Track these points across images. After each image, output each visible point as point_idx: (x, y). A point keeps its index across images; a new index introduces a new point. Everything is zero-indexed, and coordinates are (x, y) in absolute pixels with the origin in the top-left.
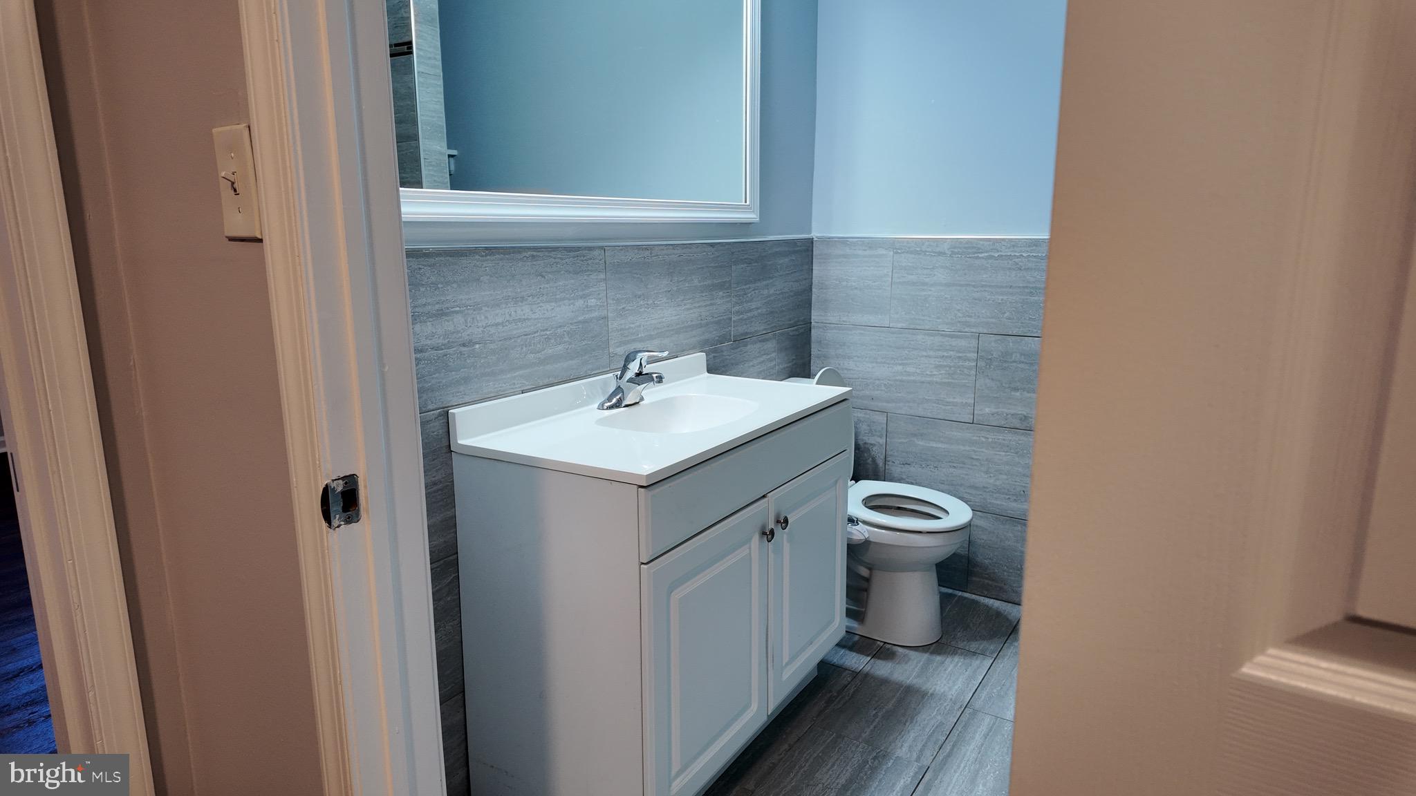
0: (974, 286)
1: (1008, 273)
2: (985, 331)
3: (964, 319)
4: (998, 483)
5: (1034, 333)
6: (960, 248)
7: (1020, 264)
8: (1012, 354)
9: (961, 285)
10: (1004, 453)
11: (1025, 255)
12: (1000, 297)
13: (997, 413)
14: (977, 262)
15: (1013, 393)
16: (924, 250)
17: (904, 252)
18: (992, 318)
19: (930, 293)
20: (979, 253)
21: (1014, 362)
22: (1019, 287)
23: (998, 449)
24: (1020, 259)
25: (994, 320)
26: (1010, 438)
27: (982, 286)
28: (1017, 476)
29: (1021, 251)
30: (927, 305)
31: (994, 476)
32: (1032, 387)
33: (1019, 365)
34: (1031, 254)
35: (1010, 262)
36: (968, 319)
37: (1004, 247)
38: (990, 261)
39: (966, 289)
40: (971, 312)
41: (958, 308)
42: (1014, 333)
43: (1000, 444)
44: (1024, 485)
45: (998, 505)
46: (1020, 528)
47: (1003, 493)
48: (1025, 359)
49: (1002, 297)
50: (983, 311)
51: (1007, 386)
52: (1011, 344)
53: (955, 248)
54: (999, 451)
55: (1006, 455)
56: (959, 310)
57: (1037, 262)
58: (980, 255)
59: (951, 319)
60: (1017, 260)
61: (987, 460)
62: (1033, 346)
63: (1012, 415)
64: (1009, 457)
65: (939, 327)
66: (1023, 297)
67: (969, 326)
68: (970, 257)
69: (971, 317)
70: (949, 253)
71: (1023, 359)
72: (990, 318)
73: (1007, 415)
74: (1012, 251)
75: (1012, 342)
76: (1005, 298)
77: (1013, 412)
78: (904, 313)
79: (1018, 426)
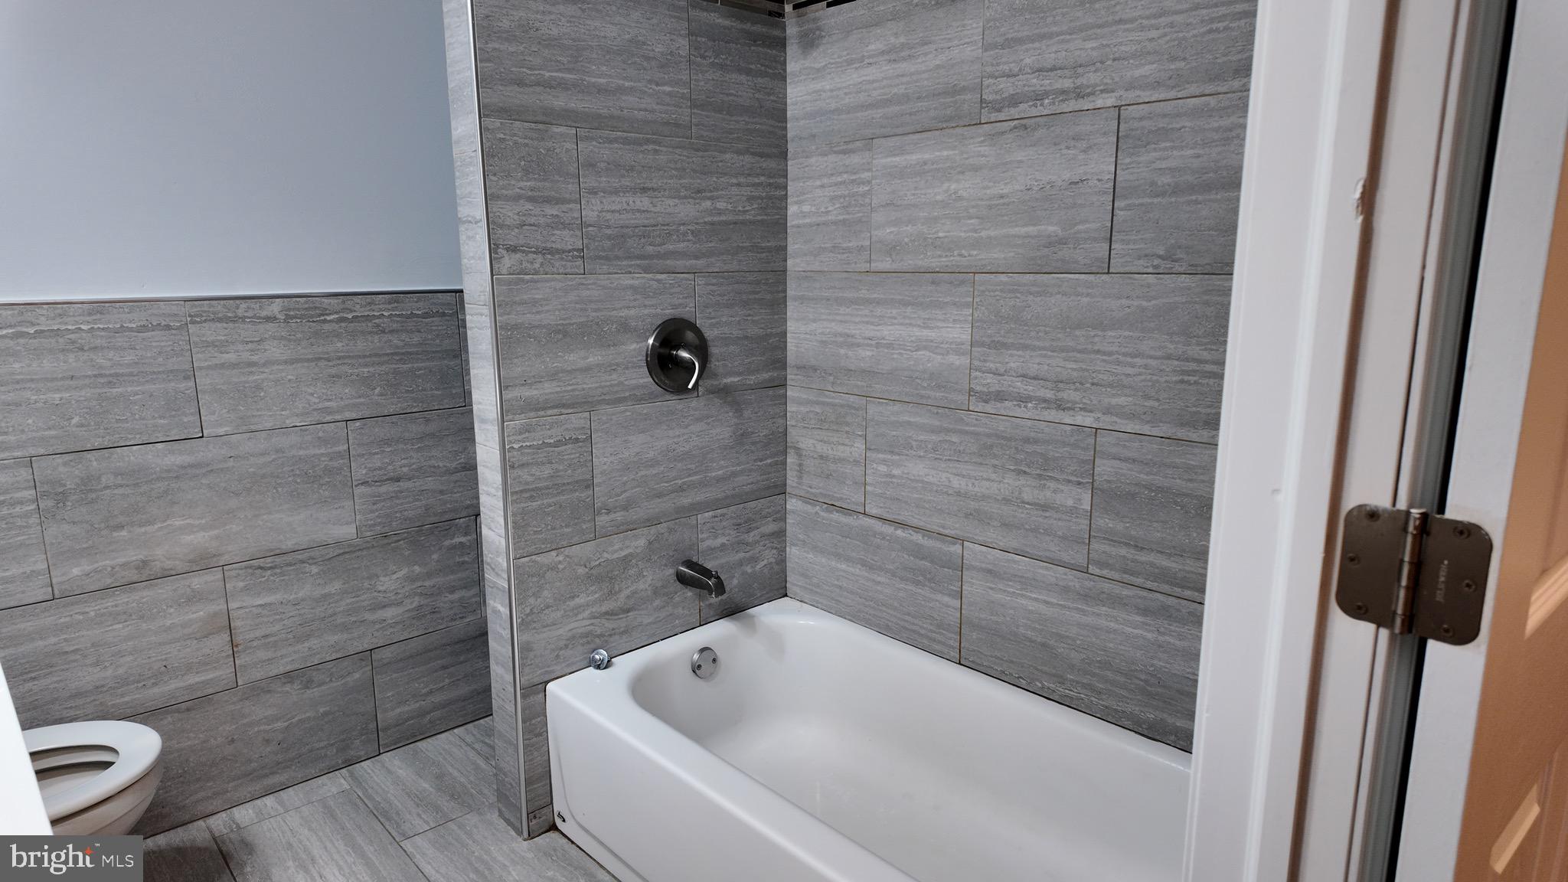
0: (326, 359)
1: (370, 338)
2: (354, 416)
3: (320, 406)
4: (121, 671)
5: (130, 439)
6: (298, 310)
7: (382, 325)
8: (99, 478)
9: (308, 360)
10: (121, 626)
11: (386, 314)
12: (366, 370)
13: (96, 571)
14: (326, 327)
15: (115, 534)
16: (240, 315)
17: (205, 321)
18: (360, 397)
19: (263, 376)
20: (327, 315)
21: (107, 487)
22: (387, 354)
23: (109, 623)
24: (381, 320)
25: (362, 400)
26: (126, 600)
27: (339, 358)
28: (150, 649)
29: (381, 310)
30: (262, 394)
31: (111, 664)
32: (144, 516)
33: (116, 491)
34: (96, 326)
35: (370, 324)
36: (328, 404)
37: (358, 306)
38: (343, 325)
39: (316, 364)
40: (329, 393)
41: (310, 391)
42: (97, 445)
43: (111, 614)
44: (164, 657)
45: (128, 702)
46: (170, 719)
47: (134, 682)
48: (123, 479)
49: (367, 370)
50: (347, 391)
51: (103, 525)
52: (95, 463)
53: (289, 310)
54: (111, 625)
55: (123, 628)
56: (312, 394)
57: (403, 322)
58: (328, 318)
59: (303, 407)
60: (377, 321)
61: (93, 645)
62: (132, 458)
63: (121, 565)
64: (130, 627)
65: (287, 422)
66: (98, 391)
67: (330, 413)
68: (313, 321)
69: (330, 400)
70: (281, 317)
71: (119, 480)
72: (356, 398)
73: (113, 568)
74: (369, 310)
75: (96, 460)
76: (371, 369)
77: (121, 560)
78: (224, 411)
79: (135, 578)
